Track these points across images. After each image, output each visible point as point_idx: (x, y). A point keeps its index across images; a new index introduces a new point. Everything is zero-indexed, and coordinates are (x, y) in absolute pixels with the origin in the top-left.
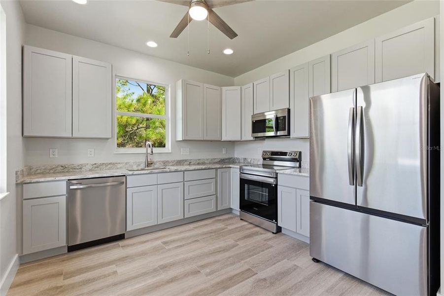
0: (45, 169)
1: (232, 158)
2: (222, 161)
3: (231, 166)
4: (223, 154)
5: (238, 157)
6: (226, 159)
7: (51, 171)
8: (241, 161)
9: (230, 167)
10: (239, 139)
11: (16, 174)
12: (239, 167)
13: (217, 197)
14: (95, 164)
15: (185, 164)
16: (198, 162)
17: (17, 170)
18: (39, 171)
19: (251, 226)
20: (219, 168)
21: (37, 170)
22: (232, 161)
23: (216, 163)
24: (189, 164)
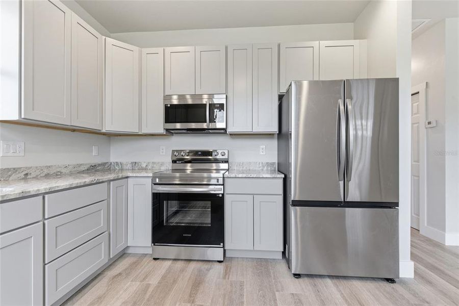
1: (107, 163)
2: (93, 169)
4: (94, 156)
5: (119, 161)
6: (99, 165)
8: (125, 167)
9: (127, 177)
15: (11, 178)
19: (179, 265)
22: (107, 168)
23: (83, 172)
24: (23, 179)
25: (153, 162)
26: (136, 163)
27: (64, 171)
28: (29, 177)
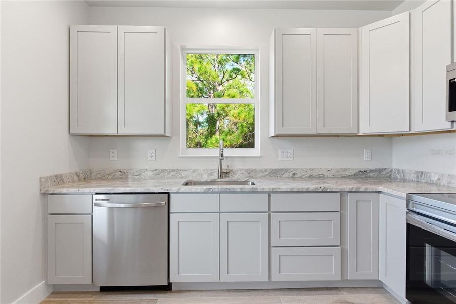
0: (105, 174)
1: (386, 169)
2: (362, 175)
3: (380, 188)
4: (364, 161)
5: (401, 167)
6: (371, 171)
7: (110, 177)
8: (408, 177)
9: (380, 192)
10: (405, 129)
11: (40, 181)
12: (404, 195)
13: (343, 253)
14: (156, 170)
15: (284, 176)
16: (309, 173)
17: (41, 176)
18: (99, 176)
20: (350, 192)
21: (97, 174)
22: (385, 176)
23: (349, 177)
24: (292, 177)
25: (449, 175)
26: (422, 173)
27: (326, 174)
28: (296, 176)
